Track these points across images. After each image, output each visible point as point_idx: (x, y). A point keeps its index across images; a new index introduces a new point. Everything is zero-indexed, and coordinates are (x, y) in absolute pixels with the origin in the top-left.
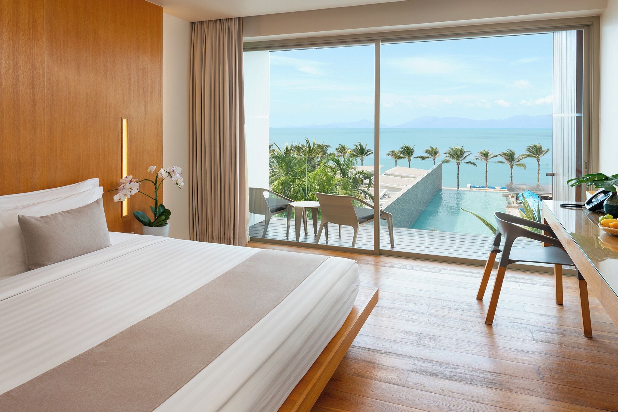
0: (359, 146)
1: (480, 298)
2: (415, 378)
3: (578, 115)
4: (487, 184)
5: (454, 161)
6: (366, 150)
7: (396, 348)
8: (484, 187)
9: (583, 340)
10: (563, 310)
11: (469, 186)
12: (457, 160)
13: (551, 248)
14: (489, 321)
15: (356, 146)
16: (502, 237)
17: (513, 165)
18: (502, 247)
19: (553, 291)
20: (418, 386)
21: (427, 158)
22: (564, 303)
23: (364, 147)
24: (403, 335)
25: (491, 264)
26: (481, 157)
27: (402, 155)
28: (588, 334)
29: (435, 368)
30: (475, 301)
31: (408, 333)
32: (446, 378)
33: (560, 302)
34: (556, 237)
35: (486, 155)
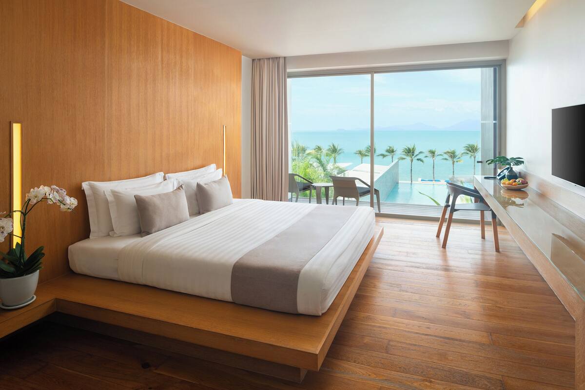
0: (332, 147)
1: (438, 236)
2: (407, 269)
3: (494, 122)
4: (434, 178)
5: (408, 159)
6: (338, 149)
7: (395, 258)
8: (432, 181)
9: (495, 253)
10: (485, 241)
11: (420, 179)
12: (411, 157)
13: (479, 204)
14: (444, 246)
15: (330, 146)
16: (451, 196)
17: (454, 162)
18: (450, 203)
19: (480, 232)
20: (410, 272)
21: (387, 155)
22: (486, 238)
23: (336, 148)
24: (398, 253)
25: (443, 219)
26: (430, 155)
27: (367, 154)
28: (497, 250)
29: (418, 265)
30: (435, 237)
31: (400, 252)
32: (424, 268)
33: (483, 237)
34: (480, 194)
35: (433, 153)
